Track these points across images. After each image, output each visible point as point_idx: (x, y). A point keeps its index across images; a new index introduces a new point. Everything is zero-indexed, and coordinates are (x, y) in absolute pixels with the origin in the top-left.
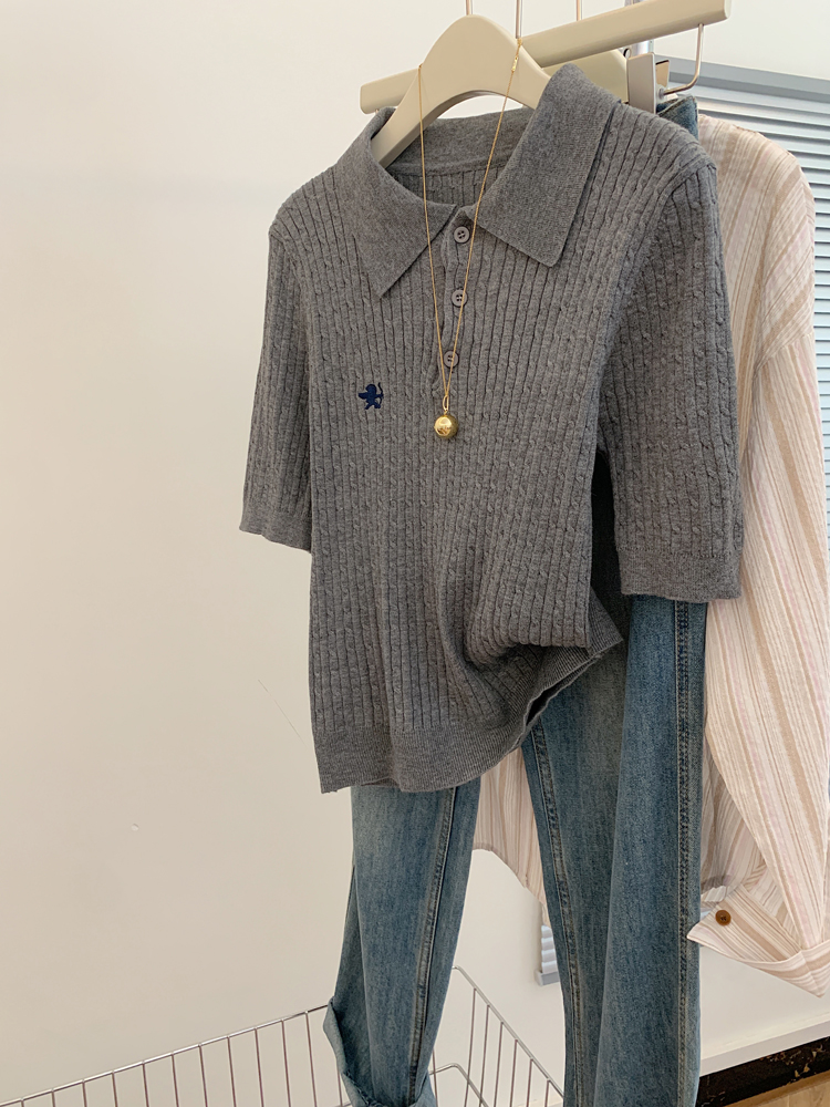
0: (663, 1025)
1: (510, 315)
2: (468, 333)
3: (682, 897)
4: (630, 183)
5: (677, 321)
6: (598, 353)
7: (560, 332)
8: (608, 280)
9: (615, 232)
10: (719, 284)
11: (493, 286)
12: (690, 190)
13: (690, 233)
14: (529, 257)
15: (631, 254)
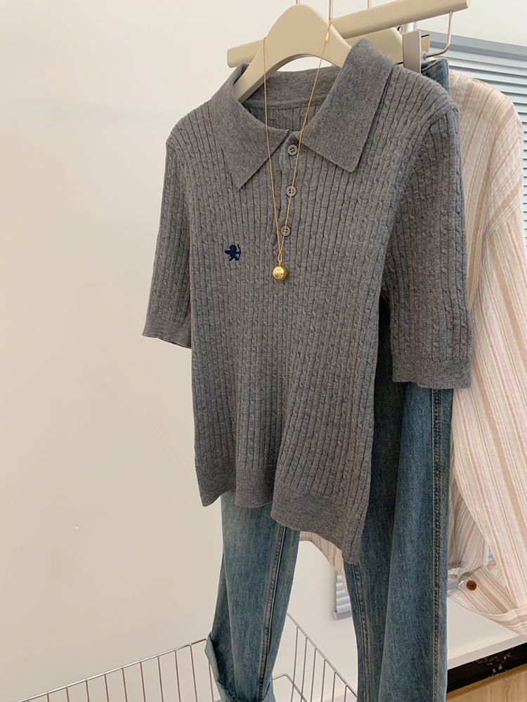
0: (422, 657)
1: (324, 203)
2: (297, 214)
3: (436, 576)
4: (403, 119)
5: (432, 209)
6: (381, 230)
7: (357, 216)
8: (388, 182)
9: (393, 151)
10: (459, 186)
11: (314, 184)
12: (441, 125)
13: (441, 153)
14: (337, 166)
15: (403, 166)
